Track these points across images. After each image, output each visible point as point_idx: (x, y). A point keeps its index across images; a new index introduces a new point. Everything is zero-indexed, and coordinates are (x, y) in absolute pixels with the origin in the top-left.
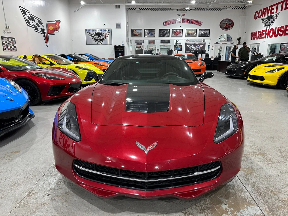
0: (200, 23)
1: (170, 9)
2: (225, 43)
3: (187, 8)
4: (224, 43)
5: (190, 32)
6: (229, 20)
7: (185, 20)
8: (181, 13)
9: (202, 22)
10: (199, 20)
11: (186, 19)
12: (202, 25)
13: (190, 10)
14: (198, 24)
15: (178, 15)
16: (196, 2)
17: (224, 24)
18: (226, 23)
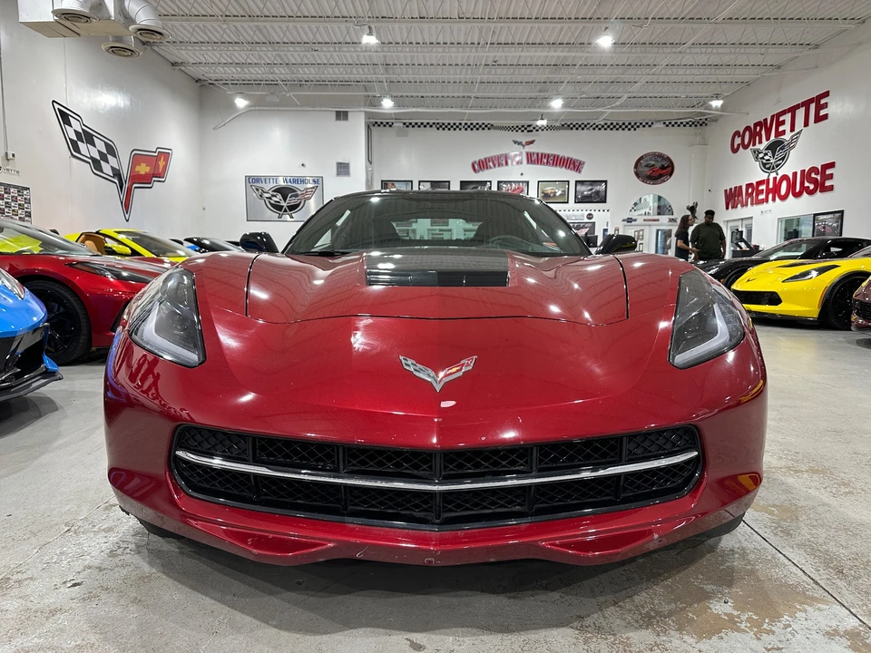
0: (577, 164)
1: (490, 127)
2: (654, 220)
3: (541, 123)
4: (650, 220)
5: (549, 189)
6: (661, 156)
7: (535, 156)
8: (523, 137)
9: (584, 163)
10: (574, 157)
11: (538, 154)
12: (583, 170)
13: (549, 128)
14: (572, 166)
15: (515, 142)
16: (565, 106)
17: (646, 166)
18: (653, 165)
